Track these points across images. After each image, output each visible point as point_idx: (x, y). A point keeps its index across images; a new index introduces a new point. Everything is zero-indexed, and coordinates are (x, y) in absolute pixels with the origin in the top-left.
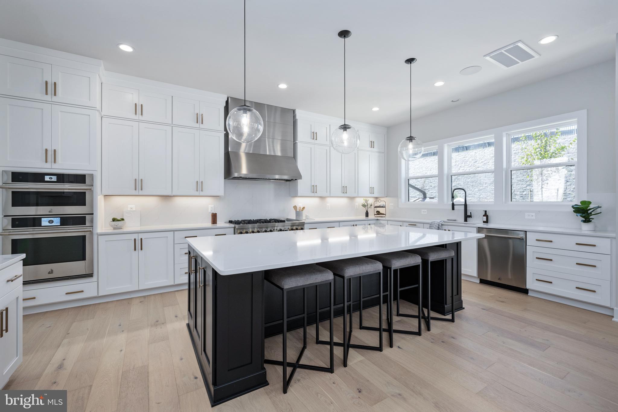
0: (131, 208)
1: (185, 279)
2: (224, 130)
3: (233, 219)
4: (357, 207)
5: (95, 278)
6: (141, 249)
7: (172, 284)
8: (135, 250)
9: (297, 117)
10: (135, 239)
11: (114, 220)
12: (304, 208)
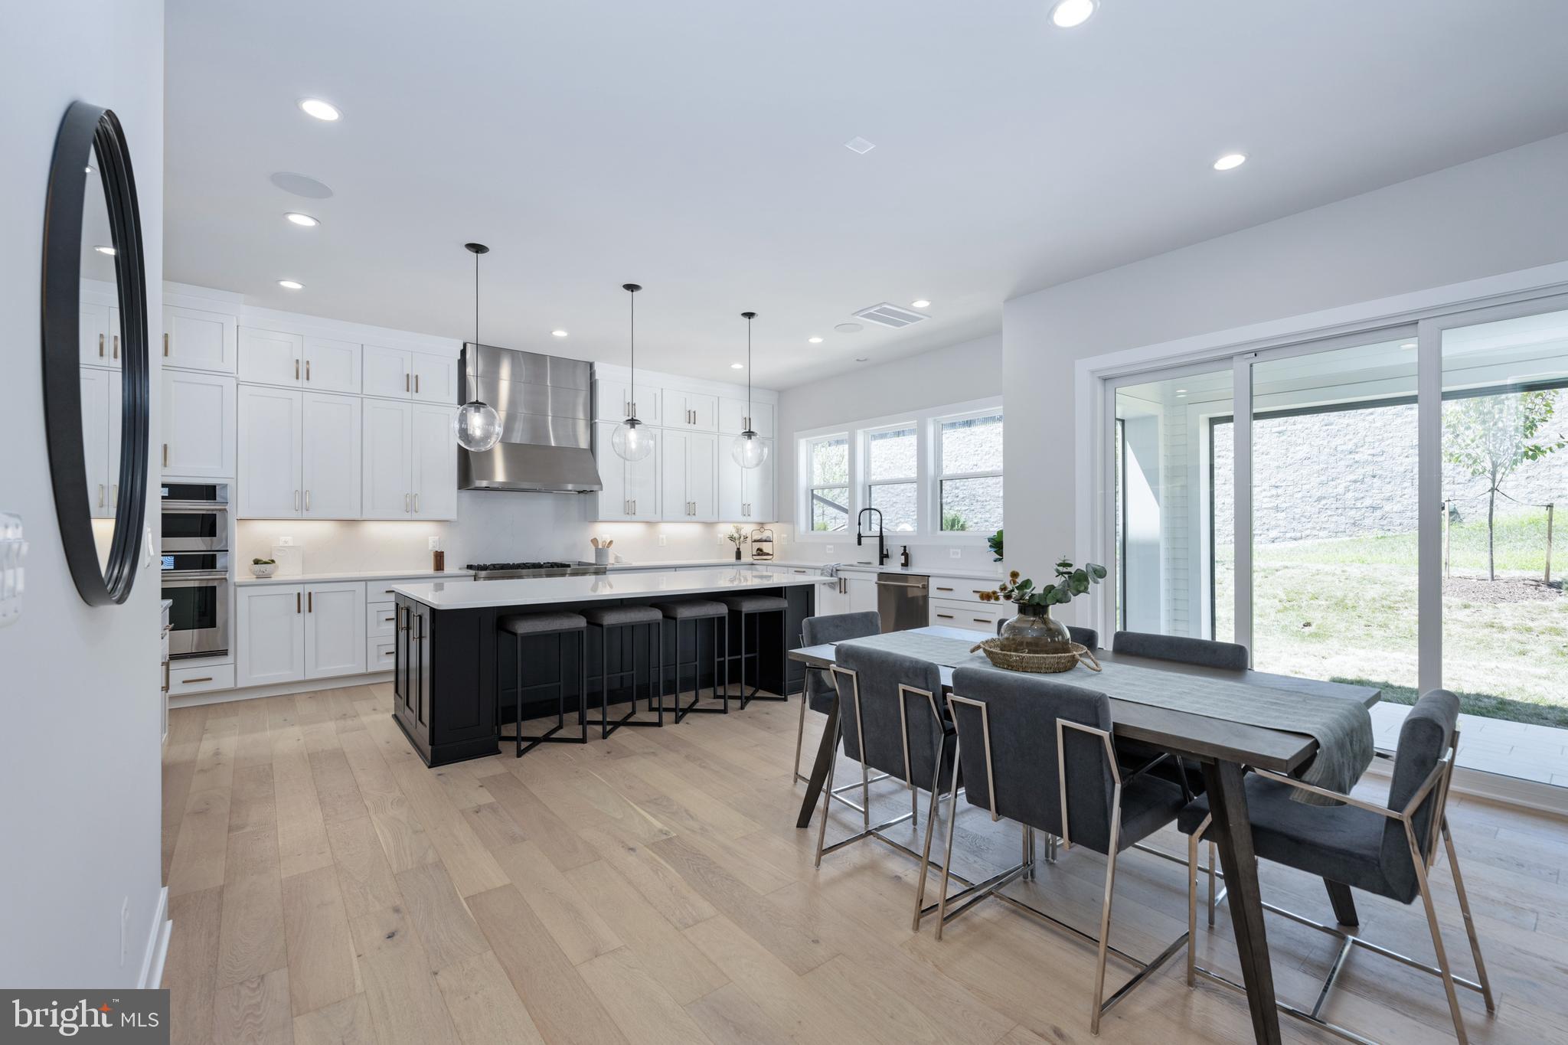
0: (286, 542)
1: (389, 663)
2: (456, 402)
3: (475, 563)
4: (721, 542)
5: (230, 658)
6: (310, 611)
7: (363, 671)
8: (299, 611)
9: (597, 376)
10: (299, 594)
11: (257, 562)
12: (611, 542)
